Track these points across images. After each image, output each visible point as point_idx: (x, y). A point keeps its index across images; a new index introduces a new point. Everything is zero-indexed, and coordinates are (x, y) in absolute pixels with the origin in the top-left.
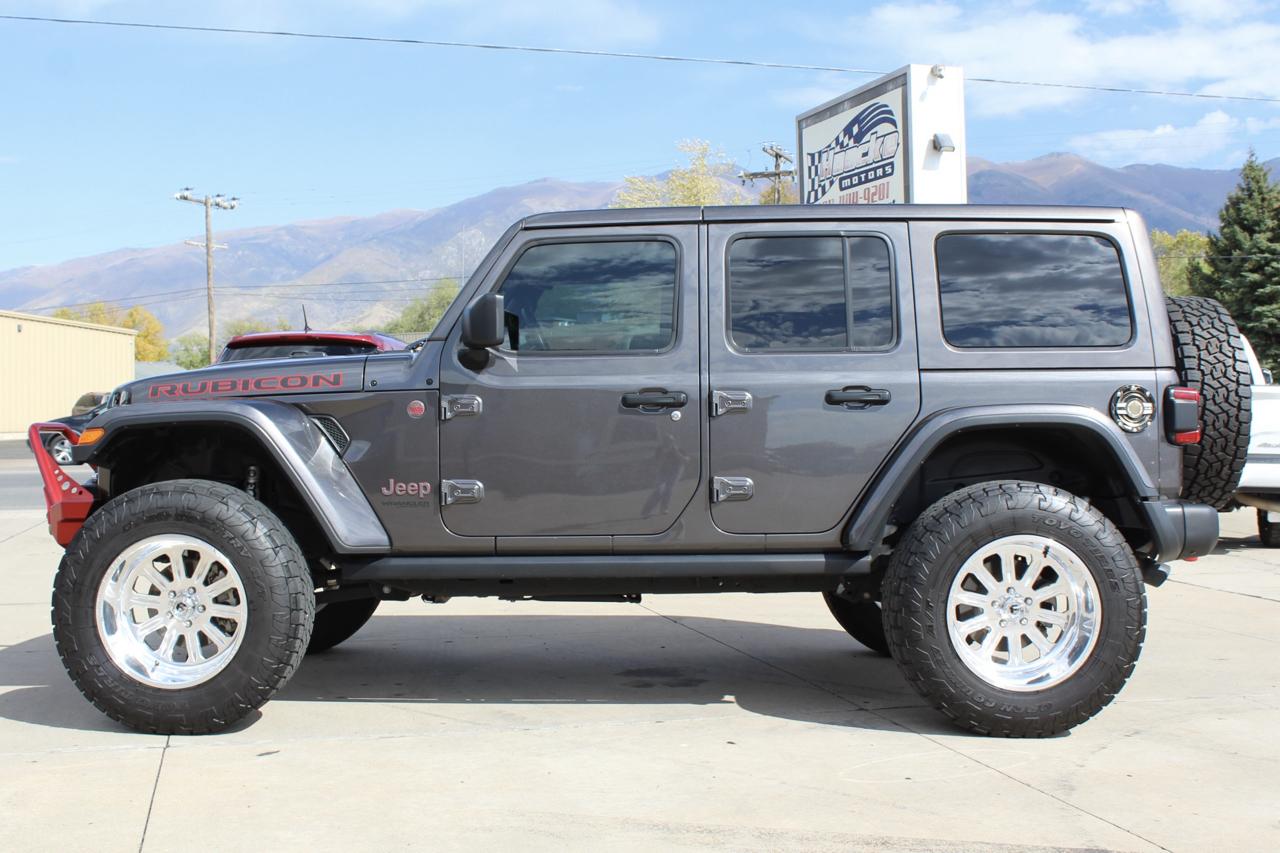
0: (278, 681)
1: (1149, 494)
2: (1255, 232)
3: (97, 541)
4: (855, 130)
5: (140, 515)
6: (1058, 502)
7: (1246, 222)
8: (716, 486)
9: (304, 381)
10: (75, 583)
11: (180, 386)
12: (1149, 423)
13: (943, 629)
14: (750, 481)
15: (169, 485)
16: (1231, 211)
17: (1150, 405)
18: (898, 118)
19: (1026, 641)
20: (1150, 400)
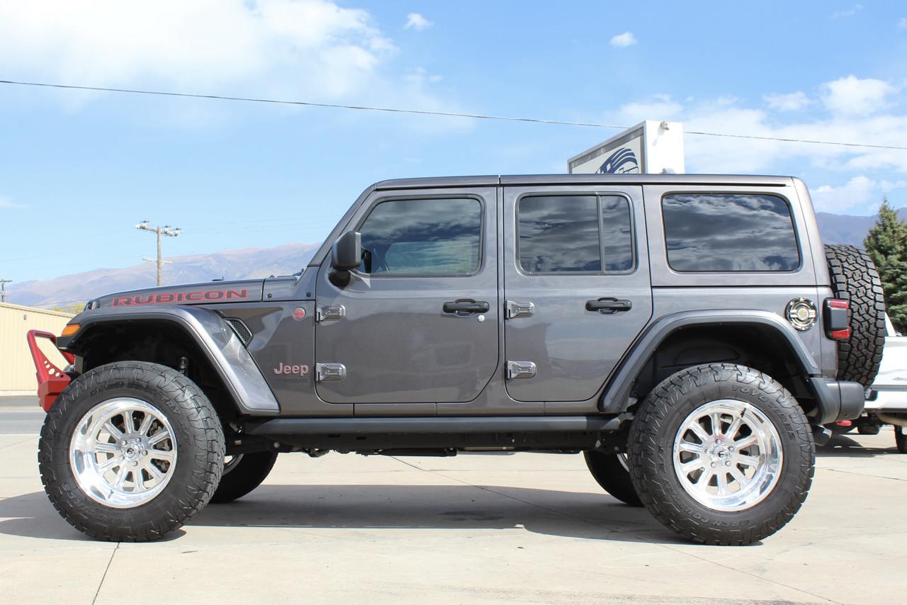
0: (197, 503)
1: (814, 373)
2: (889, 254)
3: (72, 402)
4: (609, 167)
5: (103, 384)
6: (751, 377)
7: (882, 248)
8: (510, 367)
9: (221, 294)
10: (55, 432)
11: (134, 299)
12: (813, 324)
13: (671, 467)
14: (533, 364)
15: (124, 364)
16: (872, 240)
17: (814, 311)
18: (638, 158)
19: (730, 478)
20: (813, 308)
